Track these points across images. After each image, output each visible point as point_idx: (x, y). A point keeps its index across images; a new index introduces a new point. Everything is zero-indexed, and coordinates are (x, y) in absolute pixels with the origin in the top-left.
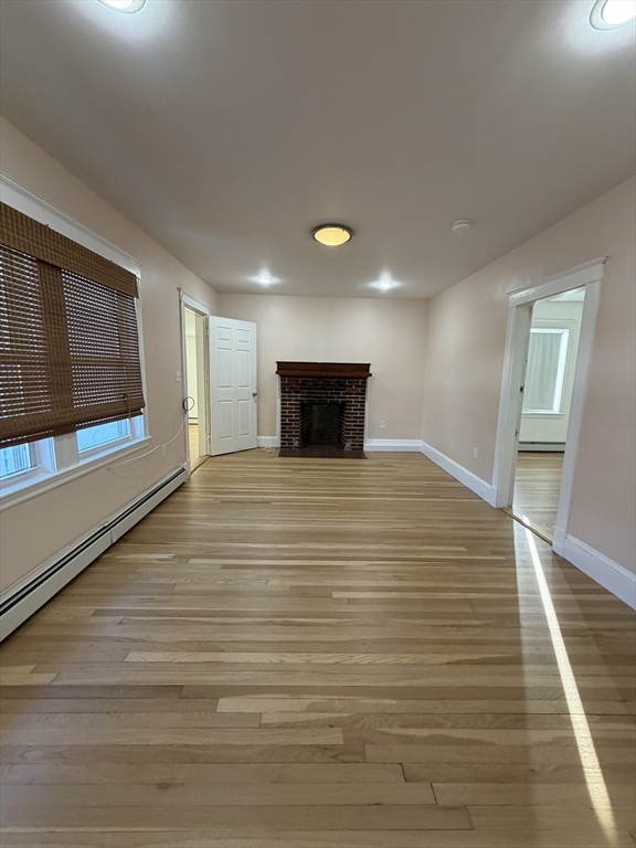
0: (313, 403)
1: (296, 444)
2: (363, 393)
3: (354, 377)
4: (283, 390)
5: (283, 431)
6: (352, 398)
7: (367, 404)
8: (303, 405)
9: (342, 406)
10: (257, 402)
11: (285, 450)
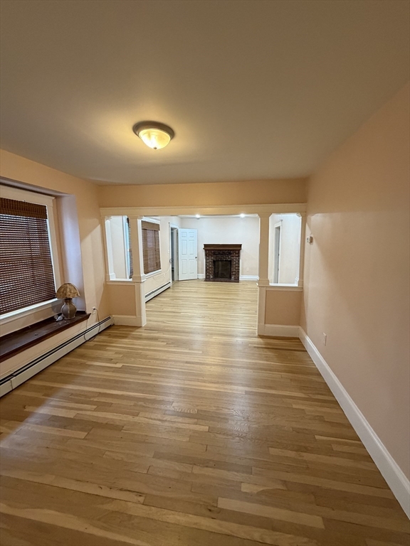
0: (218, 261)
1: (211, 277)
2: (239, 256)
3: (235, 250)
4: (206, 255)
5: (206, 272)
6: (234, 258)
7: (241, 261)
8: (214, 261)
9: (230, 261)
10: (198, 261)
11: (207, 279)
